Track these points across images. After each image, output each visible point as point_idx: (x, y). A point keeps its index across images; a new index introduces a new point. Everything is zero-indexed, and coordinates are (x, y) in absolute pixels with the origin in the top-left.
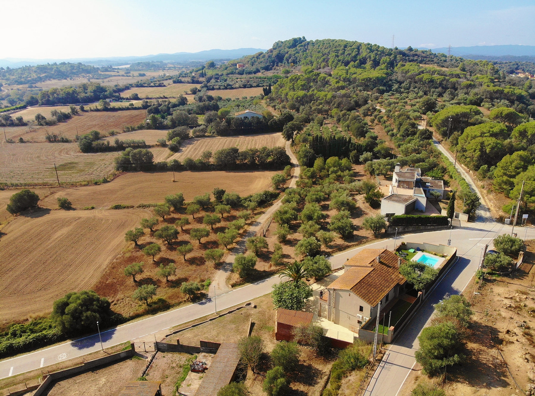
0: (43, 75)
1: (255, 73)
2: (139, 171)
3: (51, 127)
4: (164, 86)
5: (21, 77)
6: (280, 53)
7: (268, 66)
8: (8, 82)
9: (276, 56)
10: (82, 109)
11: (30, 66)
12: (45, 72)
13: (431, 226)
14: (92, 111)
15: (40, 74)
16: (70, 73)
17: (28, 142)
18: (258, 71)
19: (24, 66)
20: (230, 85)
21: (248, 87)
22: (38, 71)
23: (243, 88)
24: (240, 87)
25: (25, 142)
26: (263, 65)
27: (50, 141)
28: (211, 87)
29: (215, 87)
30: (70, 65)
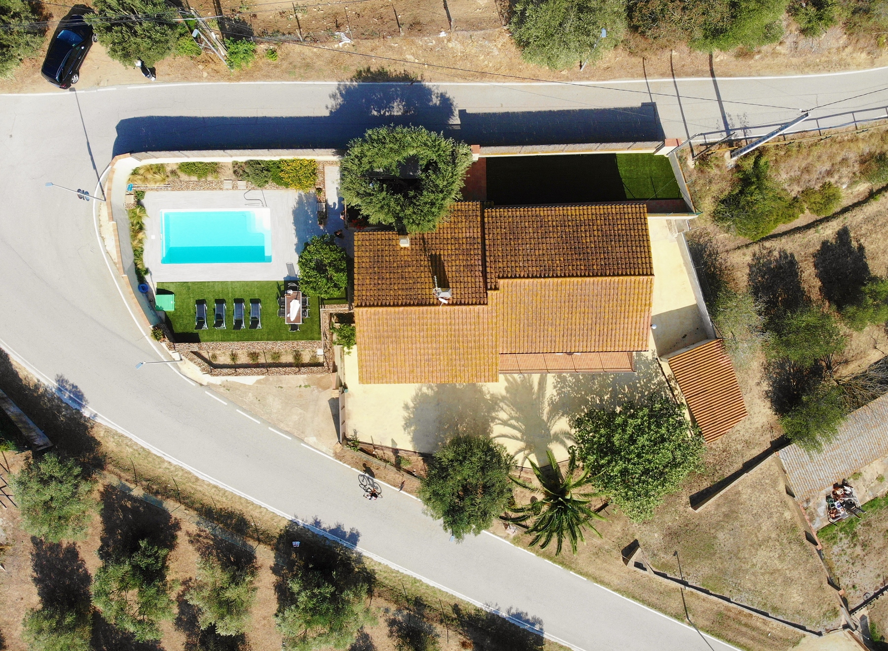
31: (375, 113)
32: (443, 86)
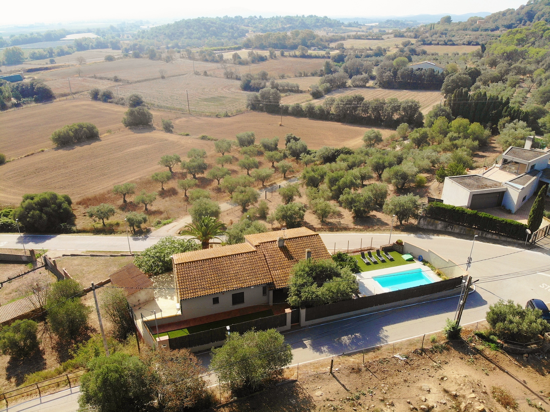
0: (288, 26)
1: (493, 30)
2: (265, 112)
3: (242, 66)
4: (382, 39)
5: (267, 26)
6: (531, 11)
7: (512, 24)
8: (255, 30)
9: (526, 14)
10: (282, 55)
11: (280, 16)
12: (290, 23)
13: (495, 234)
14: (290, 56)
15: (286, 25)
16: (313, 26)
17: (211, 75)
18: (497, 28)
19: (275, 17)
20: (451, 41)
21: (473, 45)
22: (285, 22)
23: (467, 45)
24: (464, 44)
25: (208, 76)
26: (506, 23)
27: (228, 78)
28: (429, 42)
29: (433, 42)
30: (315, 18)
31: (357, 334)
32: (323, 357)
